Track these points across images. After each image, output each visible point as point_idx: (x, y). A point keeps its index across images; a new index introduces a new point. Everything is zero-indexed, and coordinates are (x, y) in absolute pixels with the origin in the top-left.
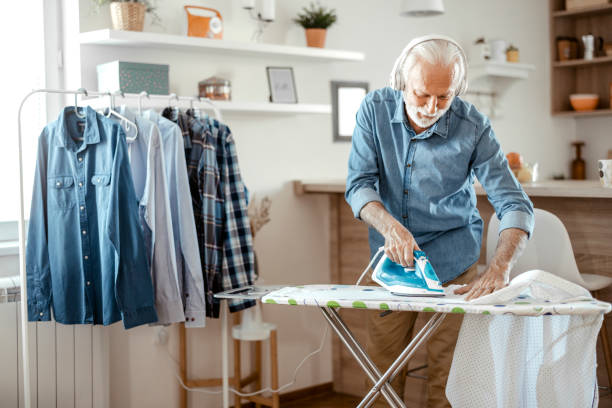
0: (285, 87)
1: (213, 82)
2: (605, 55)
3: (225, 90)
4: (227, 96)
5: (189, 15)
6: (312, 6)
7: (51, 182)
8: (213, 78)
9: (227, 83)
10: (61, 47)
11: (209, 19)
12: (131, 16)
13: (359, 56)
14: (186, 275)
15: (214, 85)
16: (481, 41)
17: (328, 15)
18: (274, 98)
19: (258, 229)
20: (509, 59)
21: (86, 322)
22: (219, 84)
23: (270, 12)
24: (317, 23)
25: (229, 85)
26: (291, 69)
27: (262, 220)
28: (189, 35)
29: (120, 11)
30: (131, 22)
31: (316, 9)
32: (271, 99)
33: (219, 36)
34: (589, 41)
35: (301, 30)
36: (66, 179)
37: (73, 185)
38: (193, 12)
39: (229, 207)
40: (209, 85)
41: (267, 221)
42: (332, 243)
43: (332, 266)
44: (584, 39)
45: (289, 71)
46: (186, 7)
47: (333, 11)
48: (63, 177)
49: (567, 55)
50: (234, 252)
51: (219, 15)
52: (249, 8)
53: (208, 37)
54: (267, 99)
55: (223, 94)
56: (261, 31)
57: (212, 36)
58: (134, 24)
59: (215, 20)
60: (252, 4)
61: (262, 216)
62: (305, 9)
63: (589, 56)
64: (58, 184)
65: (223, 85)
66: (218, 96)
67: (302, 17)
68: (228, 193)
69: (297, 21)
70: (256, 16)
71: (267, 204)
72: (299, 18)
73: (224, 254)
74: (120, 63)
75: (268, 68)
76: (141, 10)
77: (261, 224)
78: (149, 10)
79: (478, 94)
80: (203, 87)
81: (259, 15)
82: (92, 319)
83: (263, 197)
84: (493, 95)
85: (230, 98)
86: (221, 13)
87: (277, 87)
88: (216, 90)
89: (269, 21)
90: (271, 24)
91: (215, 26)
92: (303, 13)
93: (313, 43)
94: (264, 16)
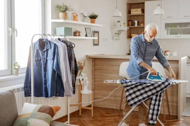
0: (89, 33)
2: (140, 25)
5: (73, 15)
6: (92, 13)
7: (34, 59)
11: (76, 16)
16: (119, 22)
20: (124, 26)
24: (93, 17)
28: (73, 20)
34: (136, 22)
41: (85, 65)
42: (92, 70)
43: (92, 75)
44: (135, 21)
46: (72, 13)
49: (130, 25)
52: (82, 14)
56: (84, 19)
57: (77, 20)
63: (136, 25)
65: (80, 33)
66: (79, 35)
69: (89, 17)
74: (65, 28)
75: (85, 28)
79: (116, 34)
80: (75, 33)
84: (118, 34)
85: (81, 36)
93: (92, 22)
94: (85, 16)
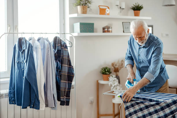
0: (128, 28)
1: (106, 27)
3: (110, 30)
4: (111, 31)
5: (100, 8)
6: (136, 4)
8: (107, 26)
9: (111, 27)
10: (64, 18)
11: (106, 9)
12: (83, 9)
13: (150, 18)
15: (107, 28)
17: (140, 7)
18: (124, 31)
19: (120, 70)
22: (108, 28)
23: (123, 6)
24: (137, 9)
25: (111, 28)
26: (130, 22)
27: (121, 67)
28: (100, 14)
29: (80, 8)
30: (83, 11)
31: (137, 5)
32: (124, 32)
33: (108, 14)
35: (133, 11)
38: (101, 7)
40: (105, 28)
41: (123, 67)
45: (129, 23)
46: (99, 6)
47: (142, 5)
51: (108, 8)
52: (117, 6)
53: (105, 14)
54: (123, 31)
55: (110, 31)
56: (121, 12)
57: (106, 14)
58: (84, 12)
59: (108, 9)
60: (118, 4)
61: (121, 66)
62: (134, 5)
65: (110, 28)
66: (108, 31)
67: (133, 7)
70: (119, 8)
71: (122, 62)
72: (132, 8)
74: (80, 23)
75: (123, 23)
76: (86, 7)
77: (121, 68)
78: (89, 7)
80: (104, 29)
81: (120, 7)
83: (121, 60)
85: (112, 32)
86: (109, 7)
87: (125, 28)
88: (108, 30)
89: (123, 9)
90: (124, 10)
91: (107, 11)
92: (133, 6)
93: (136, 15)
94: (122, 8)
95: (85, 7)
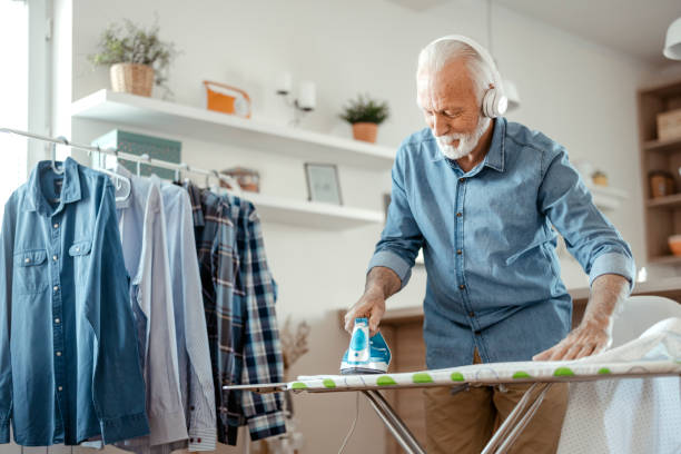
0: (326, 187)
1: (237, 171)
3: (253, 180)
6: (361, 98)
7: (17, 259)
9: (255, 172)
11: (234, 99)
12: (135, 79)
14: (192, 381)
17: (380, 109)
18: (313, 197)
20: (596, 183)
21: (55, 441)
23: (309, 99)
24: (366, 117)
25: (257, 175)
26: (335, 167)
32: (310, 199)
35: (348, 127)
36: (37, 254)
37: (45, 261)
39: (252, 302)
40: (232, 174)
45: (331, 170)
46: (206, 83)
47: (386, 103)
48: (34, 251)
50: (257, 361)
51: (246, 96)
52: (283, 93)
54: (307, 197)
55: (250, 186)
56: (298, 121)
61: (298, 345)
62: (352, 101)
64: (27, 260)
65: (250, 174)
68: (250, 284)
69: (342, 117)
70: (292, 102)
72: (345, 113)
73: (245, 363)
74: (119, 133)
75: (306, 165)
78: (159, 81)
81: (296, 103)
82: (62, 437)
85: (259, 190)
86: (249, 93)
87: (317, 186)
88: (241, 180)
89: (307, 110)
90: (309, 114)
92: (350, 106)
94: (302, 103)
95: (145, 73)
